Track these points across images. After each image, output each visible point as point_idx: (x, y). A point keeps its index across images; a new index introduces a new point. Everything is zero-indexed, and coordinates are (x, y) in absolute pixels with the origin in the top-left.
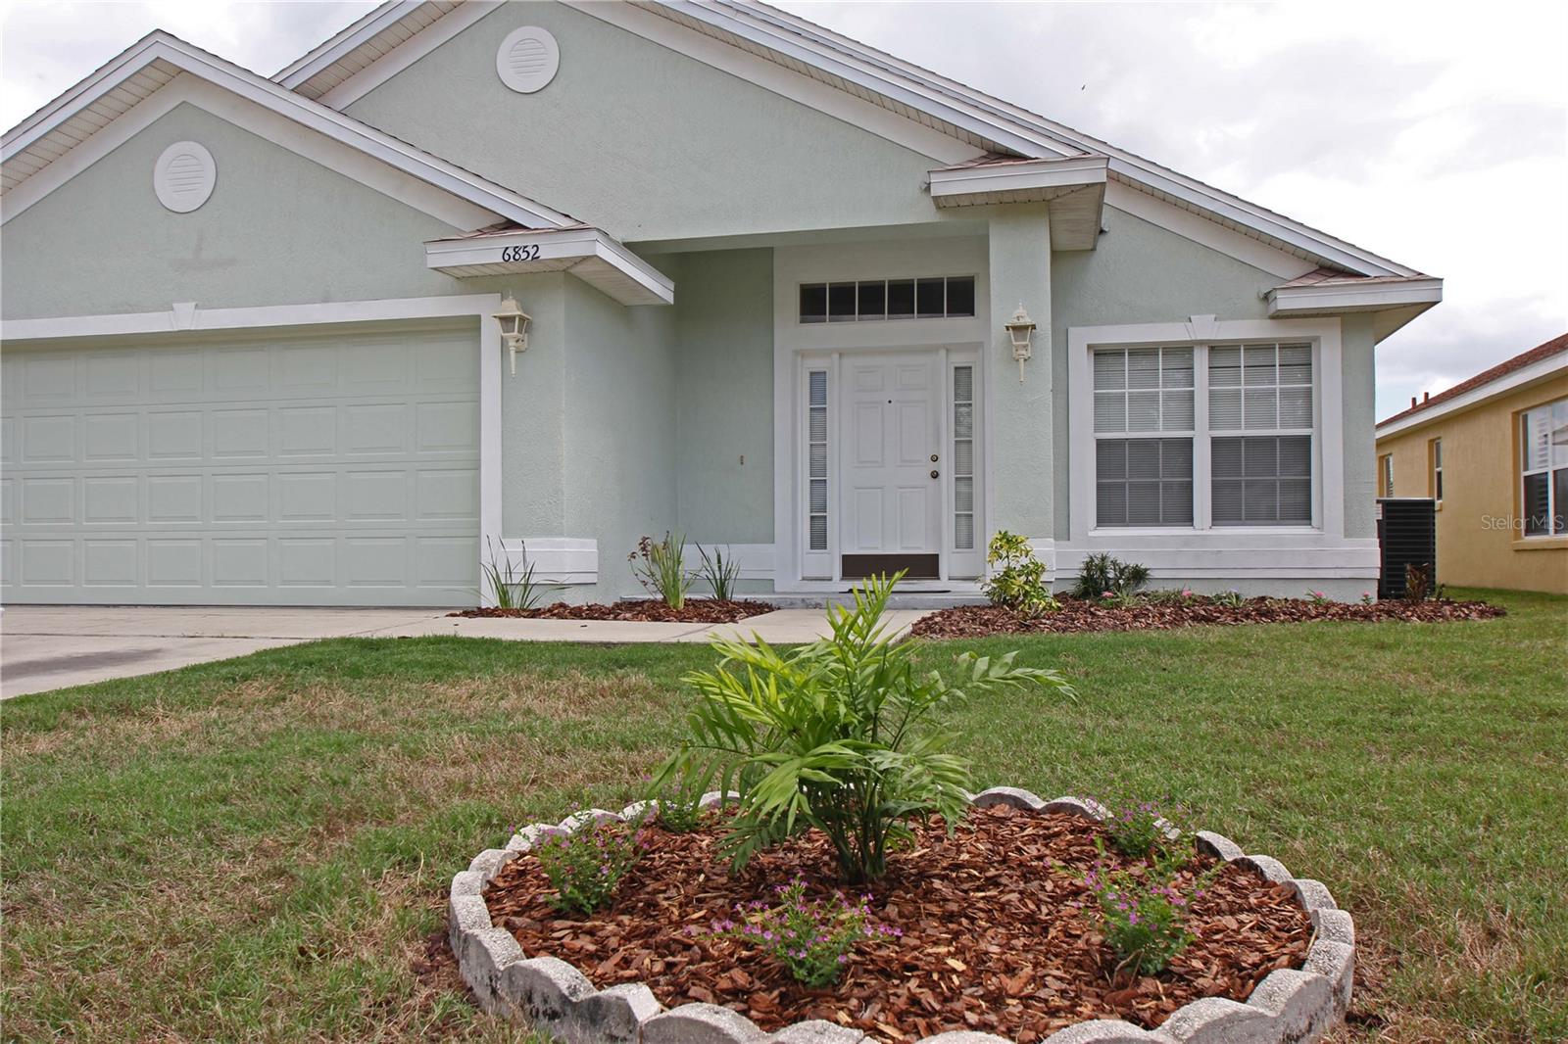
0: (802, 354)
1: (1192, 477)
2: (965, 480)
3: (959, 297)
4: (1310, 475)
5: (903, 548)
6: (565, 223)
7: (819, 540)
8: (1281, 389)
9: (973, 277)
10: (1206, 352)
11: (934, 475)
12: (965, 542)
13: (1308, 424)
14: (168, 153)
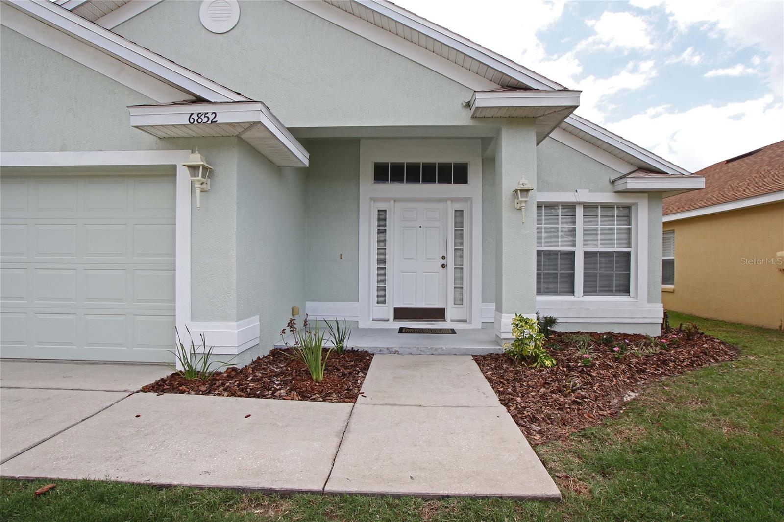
0: (374, 200)
1: (574, 270)
2: (459, 269)
3: (460, 174)
4: (629, 270)
5: (426, 304)
7: (381, 299)
8: (617, 228)
9: (467, 163)
10: (582, 207)
11: (443, 266)
12: (459, 301)
13: (629, 246)
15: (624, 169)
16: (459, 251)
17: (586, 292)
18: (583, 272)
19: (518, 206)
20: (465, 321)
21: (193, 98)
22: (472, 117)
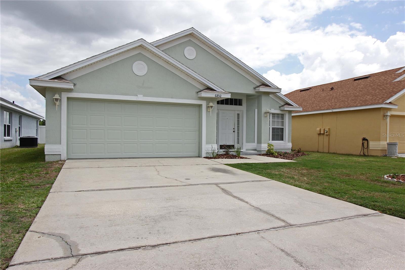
2: (238, 133)
3: (240, 103)
4: (283, 133)
5: (229, 144)
8: (280, 121)
9: (242, 99)
11: (234, 131)
12: (238, 143)
13: (283, 126)
14: (136, 63)
15: (283, 104)
16: (238, 127)
18: (272, 134)
19: (266, 116)
22: (256, 92)
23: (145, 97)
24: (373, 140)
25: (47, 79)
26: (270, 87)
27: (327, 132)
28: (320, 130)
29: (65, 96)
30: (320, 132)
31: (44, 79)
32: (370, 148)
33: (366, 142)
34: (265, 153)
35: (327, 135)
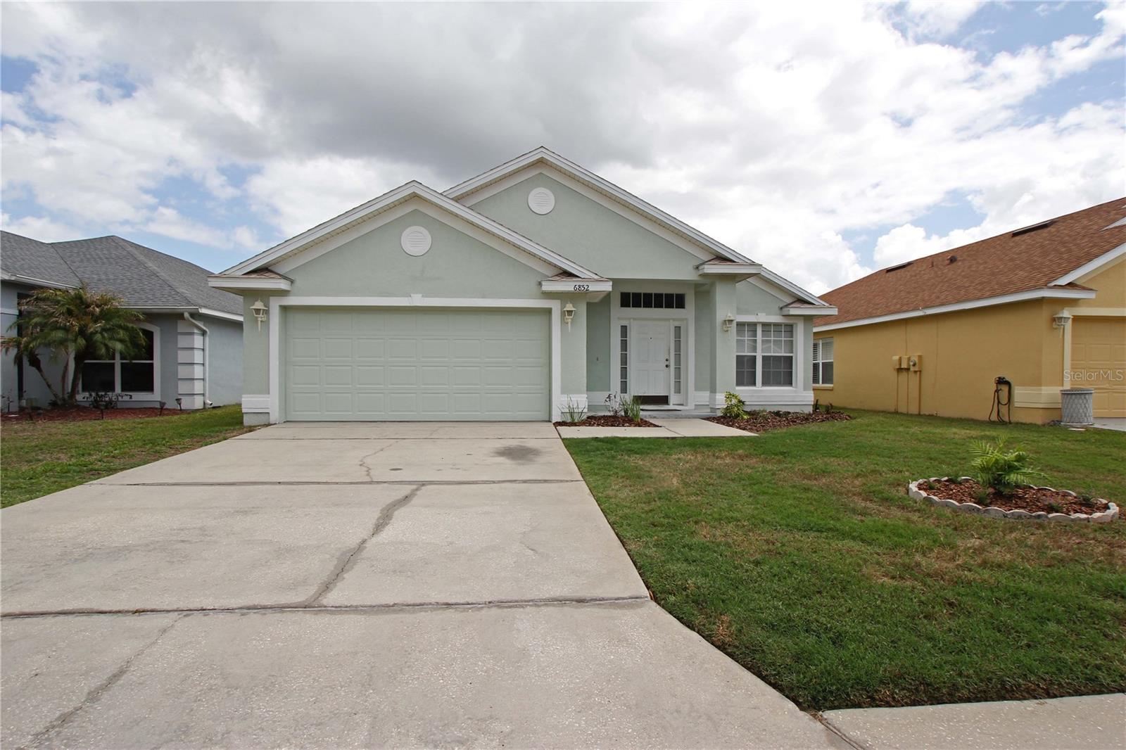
0: (619, 319)
1: (755, 368)
2: (678, 370)
3: (679, 302)
4: (792, 368)
5: (655, 393)
6: (596, 277)
7: (624, 389)
8: (785, 341)
9: (685, 294)
10: (761, 325)
11: (667, 366)
12: (678, 391)
13: (792, 353)
14: (408, 230)
15: (788, 300)
16: (678, 356)
17: (765, 383)
18: (761, 371)
19: (726, 329)
20: (682, 405)
21: (561, 271)
22: (700, 275)
23: (426, 299)
24: (1023, 384)
25: (240, 273)
26: (734, 262)
27: (914, 365)
28: (900, 359)
29: (275, 304)
30: (900, 364)
31: (233, 275)
32: (1016, 405)
33: (1005, 388)
34: (719, 414)
35: (915, 372)
